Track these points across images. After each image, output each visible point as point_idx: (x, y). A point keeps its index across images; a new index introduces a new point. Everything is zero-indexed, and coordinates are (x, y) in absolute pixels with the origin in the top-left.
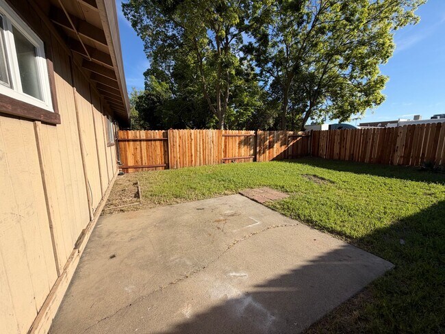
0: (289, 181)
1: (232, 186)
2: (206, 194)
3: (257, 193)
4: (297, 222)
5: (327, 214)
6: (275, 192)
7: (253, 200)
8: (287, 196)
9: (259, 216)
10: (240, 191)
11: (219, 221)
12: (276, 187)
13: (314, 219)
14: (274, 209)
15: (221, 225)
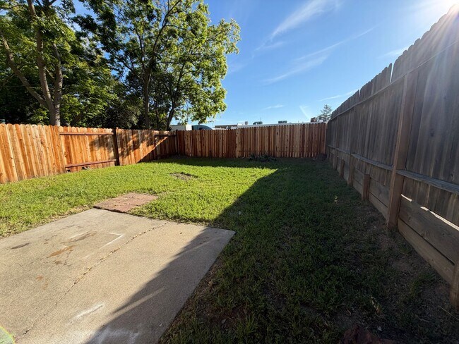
0: (157, 183)
1: (83, 200)
2: (34, 221)
3: (119, 202)
4: (165, 221)
5: (191, 206)
6: (142, 196)
7: (114, 211)
8: (155, 198)
9: (121, 228)
10: (95, 204)
11: (58, 253)
12: (143, 191)
13: (180, 214)
14: (141, 214)
15: (62, 258)
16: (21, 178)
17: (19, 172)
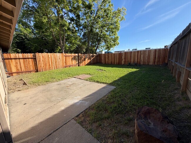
0: (92, 72)
1: (71, 75)
2: (60, 79)
3: (80, 76)
4: (94, 83)
5: (102, 79)
6: (87, 75)
7: (79, 79)
8: (91, 76)
9: (82, 83)
10: (74, 76)
11: (68, 86)
12: (87, 74)
13: (99, 81)
14: (87, 80)
15: (69, 87)
16: (54, 69)
17: (54, 67)
